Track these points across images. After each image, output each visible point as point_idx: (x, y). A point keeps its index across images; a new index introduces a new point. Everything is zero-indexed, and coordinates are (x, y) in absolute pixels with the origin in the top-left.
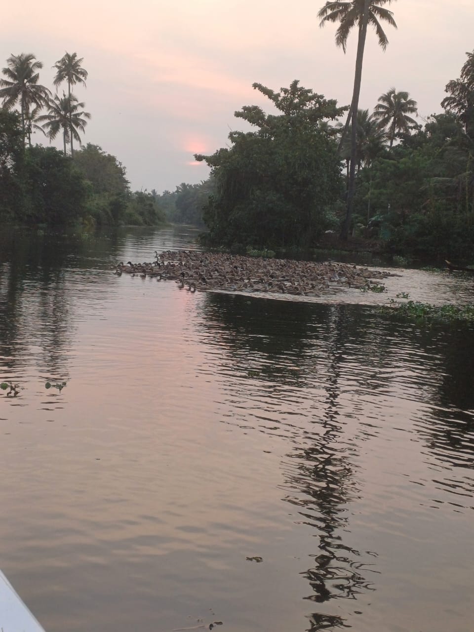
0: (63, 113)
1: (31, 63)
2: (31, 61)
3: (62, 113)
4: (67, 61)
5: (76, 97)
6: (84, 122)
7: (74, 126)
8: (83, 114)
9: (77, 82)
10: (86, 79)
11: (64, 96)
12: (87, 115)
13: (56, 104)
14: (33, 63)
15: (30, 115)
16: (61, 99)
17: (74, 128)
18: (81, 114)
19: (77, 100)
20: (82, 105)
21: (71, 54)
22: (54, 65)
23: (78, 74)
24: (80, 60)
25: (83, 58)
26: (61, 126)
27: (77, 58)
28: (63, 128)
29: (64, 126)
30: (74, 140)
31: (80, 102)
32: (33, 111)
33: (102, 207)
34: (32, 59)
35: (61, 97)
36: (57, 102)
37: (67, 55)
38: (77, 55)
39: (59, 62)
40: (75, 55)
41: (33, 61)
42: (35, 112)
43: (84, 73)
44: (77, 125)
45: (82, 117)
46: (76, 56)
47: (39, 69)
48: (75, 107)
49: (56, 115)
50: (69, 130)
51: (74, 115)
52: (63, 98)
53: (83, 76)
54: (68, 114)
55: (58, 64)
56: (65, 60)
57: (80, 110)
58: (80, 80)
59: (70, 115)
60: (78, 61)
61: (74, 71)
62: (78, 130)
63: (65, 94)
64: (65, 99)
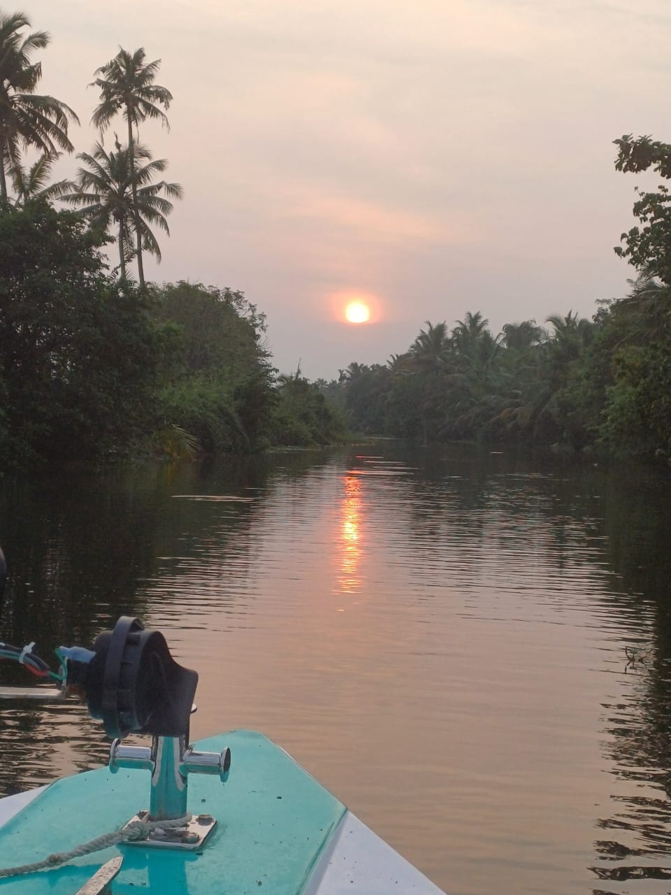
0: (115, 186)
1: (18, 36)
2: (19, 31)
3: (112, 186)
4: (122, 69)
5: (145, 149)
6: (166, 206)
7: (142, 217)
8: (163, 189)
9: (148, 117)
10: (167, 106)
11: (118, 146)
12: (173, 189)
13: (99, 167)
14: (26, 37)
15: (27, 181)
16: (111, 154)
17: (142, 221)
18: (159, 187)
19: (147, 155)
20: (159, 165)
21: (132, 53)
22: (94, 80)
23: (149, 97)
24: (154, 65)
25: (159, 61)
26: (112, 217)
27: (146, 62)
28: (118, 224)
29: (120, 217)
30: (146, 254)
31: (155, 158)
32: (33, 171)
33: (215, 402)
34: (21, 25)
35: (110, 149)
36: (102, 162)
37: (123, 55)
38: (146, 52)
39: (103, 70)
40: (140, 55)
41: (25, 32)
42: (39, 170)
43: (163, 95)
44: (151, 214)
45: (162, 194)
46: (144, 55)
47: (41, 49)
48: (144, 172)
49: (100, 193)
50: (132, 228)
51: (143, 191)
52: (115, 151)
53: (161, 101)
54: (128, 190)
55: (103, 77)
56: (117, 67)
57: (155, 178)
58: (155, 112)
59: (135, 192)
60: (148, 68)
61: (140, 91)
62: (153, 226)
63: (120, 142)
64: (120, 155)
